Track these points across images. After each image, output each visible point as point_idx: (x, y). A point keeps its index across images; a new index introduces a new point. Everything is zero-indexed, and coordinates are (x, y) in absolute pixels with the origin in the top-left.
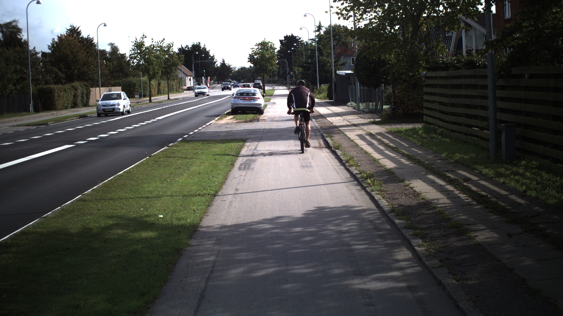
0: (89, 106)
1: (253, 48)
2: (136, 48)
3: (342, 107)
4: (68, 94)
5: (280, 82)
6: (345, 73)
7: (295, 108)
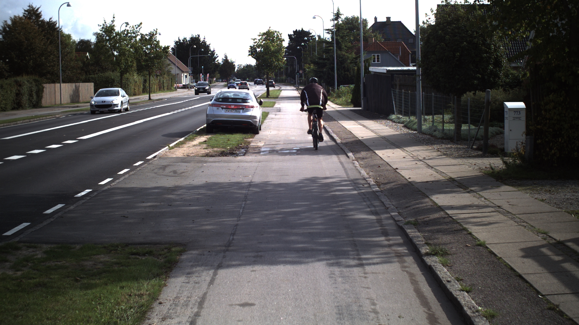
0: (41, 107)
1: (255, 39)
2: (103, 33)
4: (7, 92)
5: (287, 81)
6: (387, 70)
7: (309, 105)
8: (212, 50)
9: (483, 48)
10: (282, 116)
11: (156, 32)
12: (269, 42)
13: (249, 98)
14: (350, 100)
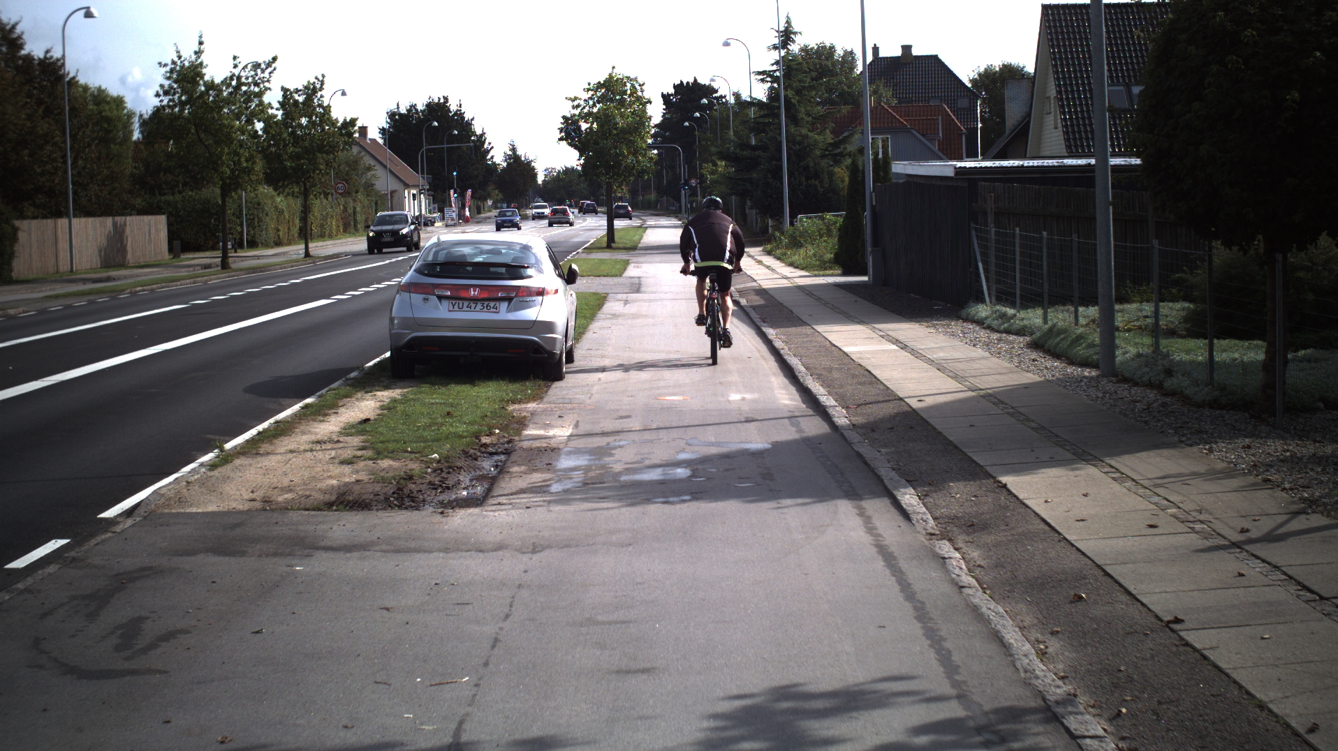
0: (10, 281)
1: (576, 99)
2: (174, 85)
5: (661, 206)
6: (955, 168)
7: (699, 261)
8: (479, 132)
10: (644, 308)
11: (322, 83)
12: (612, 106)
13: (533, 261)
14: (829, 256)
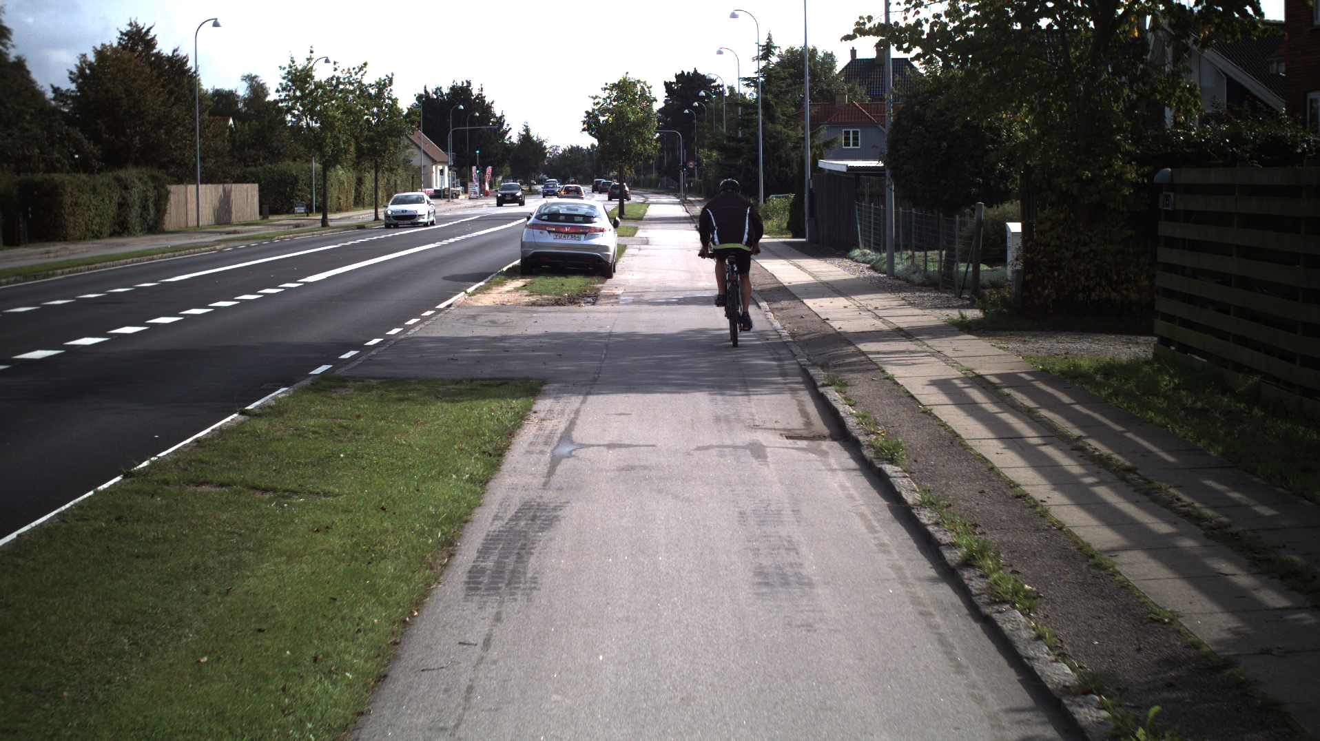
0: (163, 232)
1: (596, 97)
2: (290, 84)
3: (837, 261)
4: (103, 200)
5: (662, 184)
6: (847, 166)
7: (717, 243)
8: (498, 115)
9: (988, 134)
10: (652, 252)
11: (391, 81)
12: (625, 103)
13: (596, 214)
14: (785, 225)
